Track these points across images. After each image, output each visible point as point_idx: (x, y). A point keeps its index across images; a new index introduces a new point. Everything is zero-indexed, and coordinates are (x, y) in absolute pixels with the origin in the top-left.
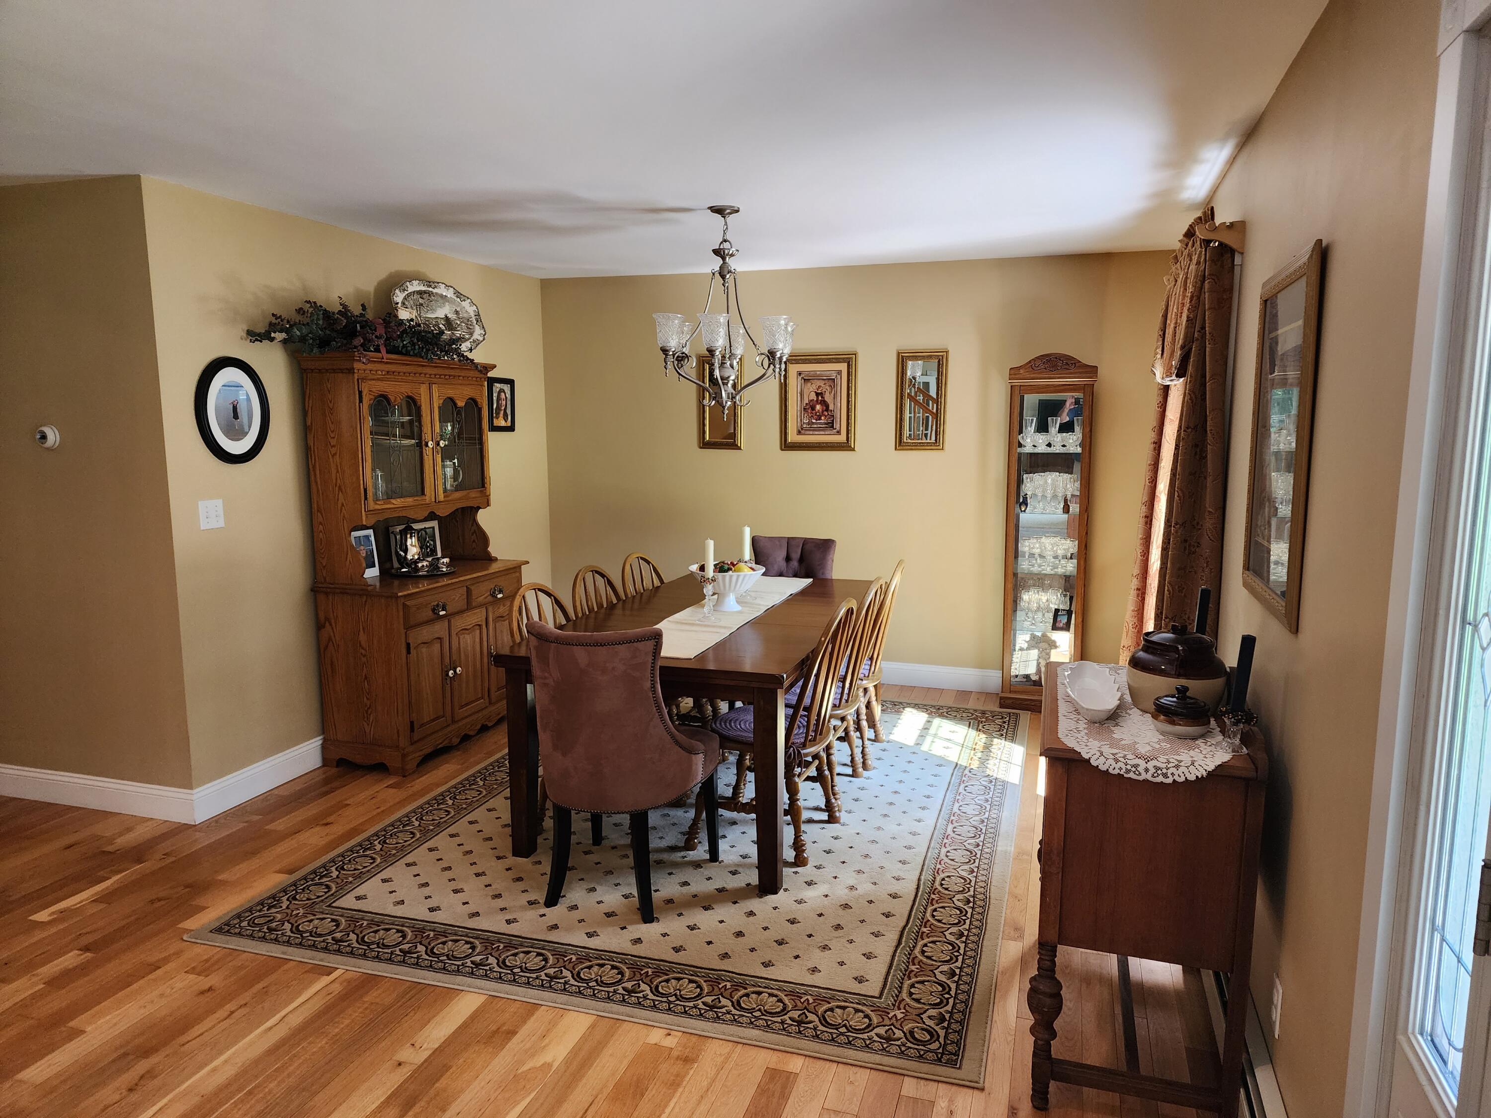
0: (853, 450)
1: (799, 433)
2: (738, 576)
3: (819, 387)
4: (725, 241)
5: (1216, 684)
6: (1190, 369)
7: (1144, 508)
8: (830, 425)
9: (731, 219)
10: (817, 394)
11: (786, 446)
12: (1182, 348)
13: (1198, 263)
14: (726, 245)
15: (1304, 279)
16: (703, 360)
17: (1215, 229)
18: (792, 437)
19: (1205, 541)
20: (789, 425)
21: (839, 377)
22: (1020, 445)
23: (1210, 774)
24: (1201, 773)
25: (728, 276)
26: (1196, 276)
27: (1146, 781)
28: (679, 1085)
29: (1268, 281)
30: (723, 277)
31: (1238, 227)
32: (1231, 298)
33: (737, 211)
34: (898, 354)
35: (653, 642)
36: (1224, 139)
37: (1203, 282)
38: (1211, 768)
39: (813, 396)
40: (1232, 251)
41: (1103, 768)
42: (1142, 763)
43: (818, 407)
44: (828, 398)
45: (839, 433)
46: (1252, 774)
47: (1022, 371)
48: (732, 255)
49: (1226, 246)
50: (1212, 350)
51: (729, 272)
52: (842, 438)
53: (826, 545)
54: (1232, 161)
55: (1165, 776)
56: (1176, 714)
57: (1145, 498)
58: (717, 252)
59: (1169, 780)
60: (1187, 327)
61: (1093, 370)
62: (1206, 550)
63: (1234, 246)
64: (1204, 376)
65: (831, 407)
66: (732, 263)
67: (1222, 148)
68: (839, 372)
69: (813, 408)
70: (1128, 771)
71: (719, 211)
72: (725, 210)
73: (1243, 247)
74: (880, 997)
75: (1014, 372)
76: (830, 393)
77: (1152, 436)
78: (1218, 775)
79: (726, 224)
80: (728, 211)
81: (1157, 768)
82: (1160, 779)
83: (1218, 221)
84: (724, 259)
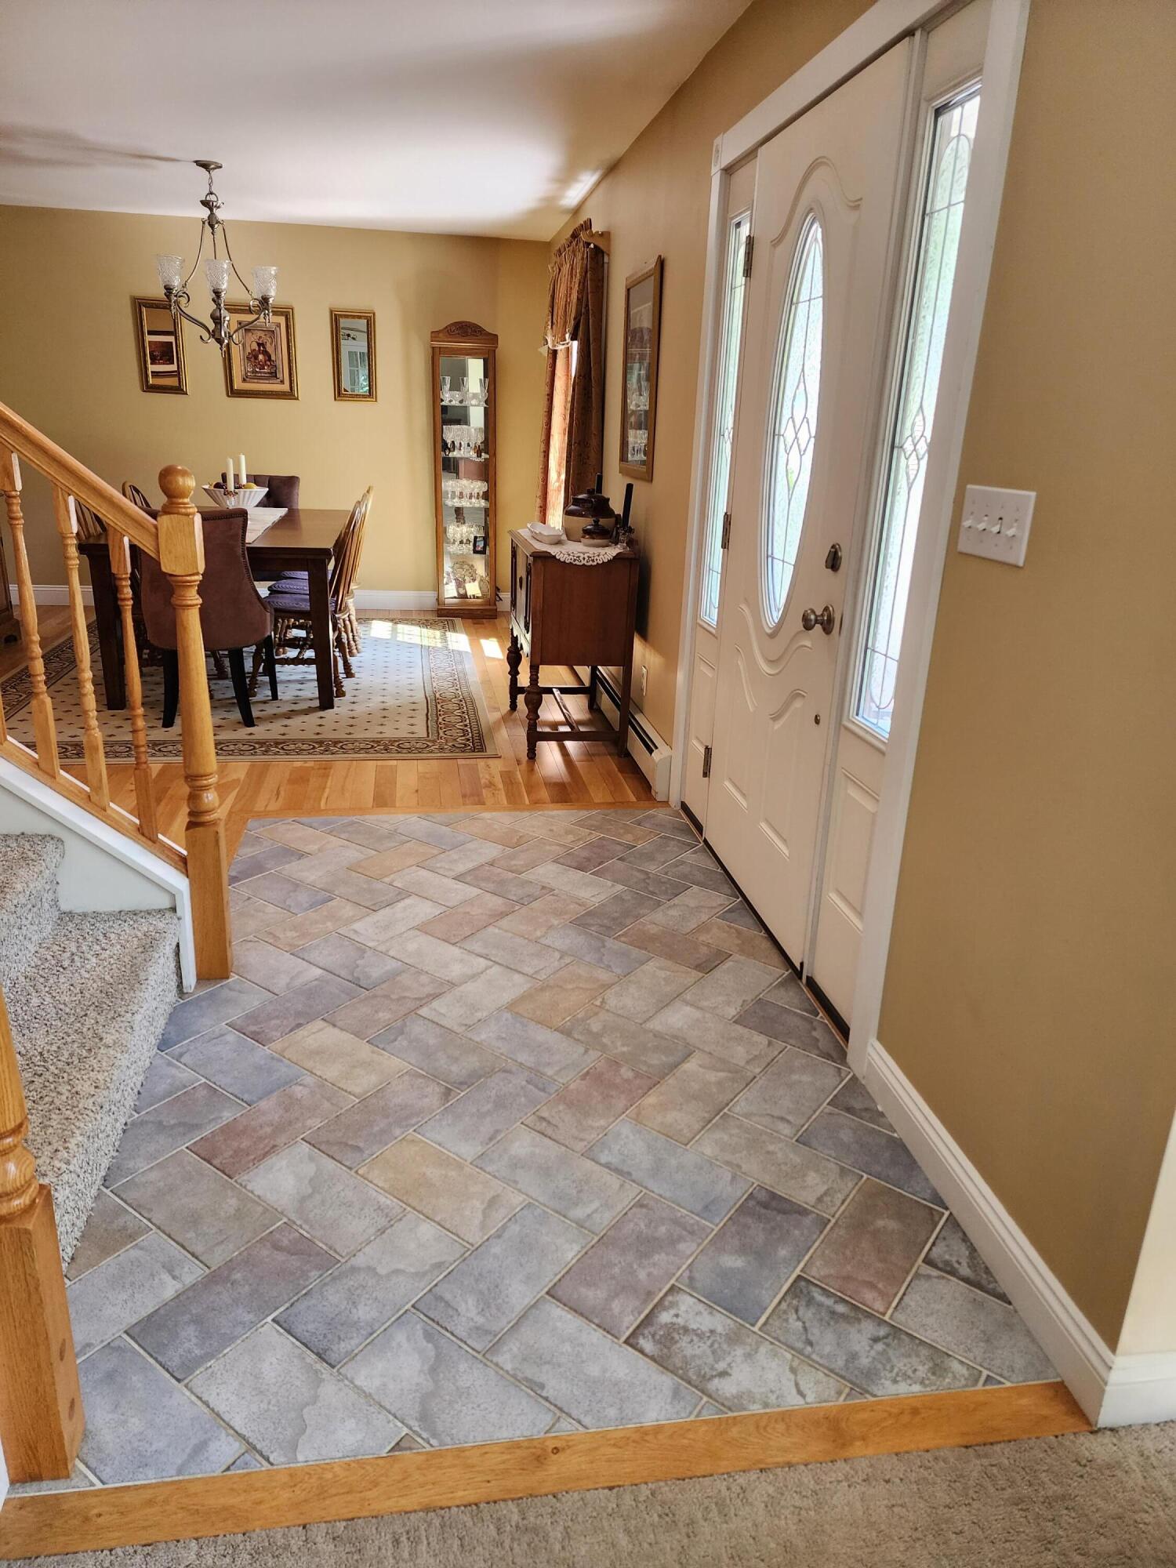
0: (297, 399)
1: (244, 380)
2: (251, 492)
3: (260, 337)
4: (211, 193)
5: (613, 520)
6: (580, 333)
7: (543, 446)
8: (273, 375)
9: (215, 173)
10: (259, 345)
11: (232, 392)
12: (575, 319)
13: (583, 259)
14: (212, 198)
15: (653, 278)
16: (139, 303)
17: (592, 235)
18: (238, 384)
19: (593, 455)
20: (234, 372)
21: (278, 329)
22: (442, 400)
23: (614, 557)
24: (610, 557)
25: (216, 226)
26: (582, 268)
27: (584, 565)
28: (328, 776)
29: (630, 277)
30: (212, 226)
31: (605, 235)
32: (603, 286)
33: (221, 167)
34: (331, 312)
35: (241, 519)
36: (595, 170)
37: (586, 272)
38: (614, 555)
39: (255, 346)
40: (603, 252)
41: (562, 560)
42: (582, 556)
43: (261, 357)
44: (270, 349)
45: (282, 382)
46: (633, 556)
47: (441, 335)
48: (219, 207)
49: (599, 248)
50: (593, 321)
51: (218, 222)
52: (286, 387)
53: (291, 482)
54: (598, 184)
55: (593, 561)
56: (593, 533)
57: (543, 438)
58: (205, 203)
59: (595, 563)
60: (577, 305)
61: (494, 338)
62: (593, 461)
63: (605, 250)
64: (588, 340)
65: (273, 358)
66: (220, 214)
67: (592, 176)
68: (279, 325)
69: (256, 358)
70: (575, 560)
71: (205, 165)
72: (209, 165)
73: (609, 250)
74: (428, 736)
75: (435, 335)
76: (271, 344)
77: (547, 390)
78: (617, 558)
79: (211, 178)
80: (212, 166)
81: (589, 557)
82: (591, 563)
83: (594, 230)
84: (211, 210)
